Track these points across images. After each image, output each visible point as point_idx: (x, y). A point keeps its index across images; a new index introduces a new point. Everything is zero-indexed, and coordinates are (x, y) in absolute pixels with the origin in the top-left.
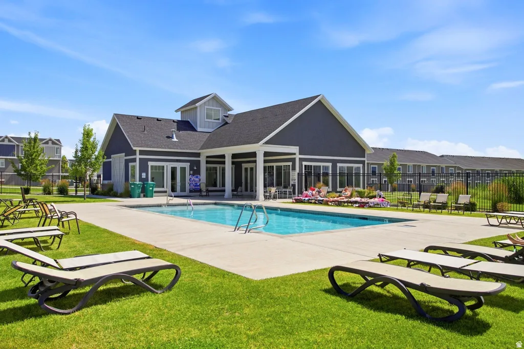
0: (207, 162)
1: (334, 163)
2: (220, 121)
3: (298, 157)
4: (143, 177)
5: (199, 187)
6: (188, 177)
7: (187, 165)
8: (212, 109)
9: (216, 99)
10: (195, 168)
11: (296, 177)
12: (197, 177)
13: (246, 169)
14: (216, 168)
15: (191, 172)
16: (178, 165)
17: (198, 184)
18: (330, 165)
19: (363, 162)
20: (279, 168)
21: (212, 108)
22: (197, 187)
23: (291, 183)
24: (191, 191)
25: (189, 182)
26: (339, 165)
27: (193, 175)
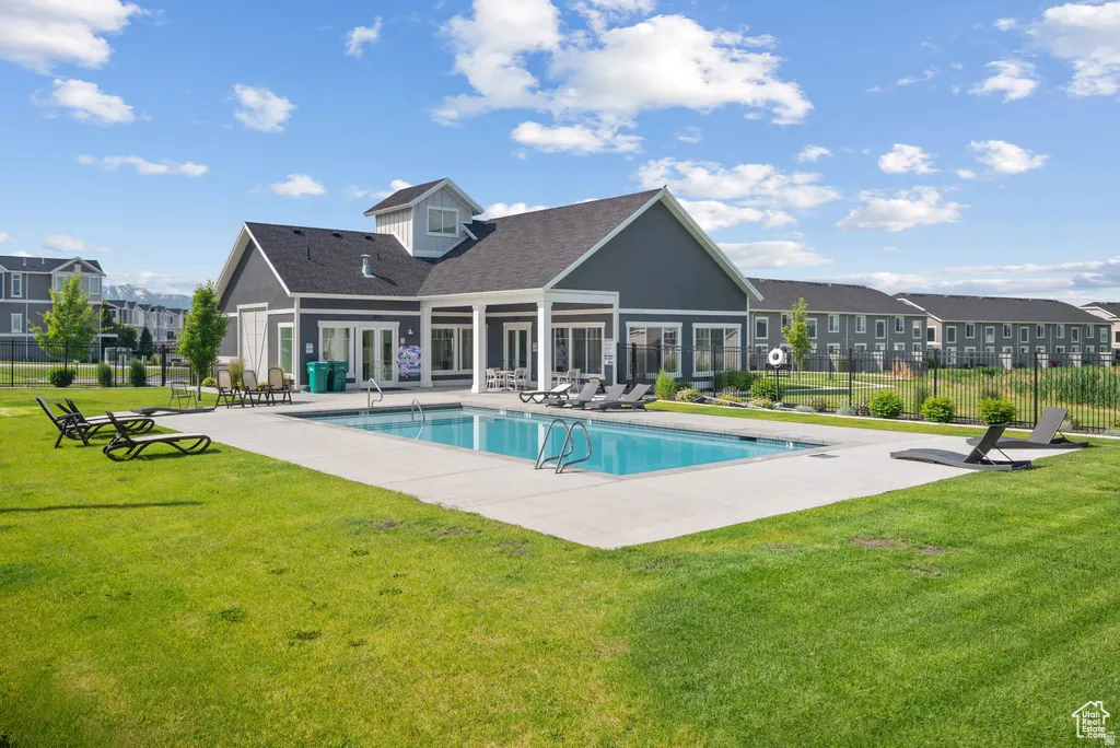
0: (435, 320)
1: (687, 322)
2: (457, 235)
3: (616, 312)
4: (307, 352)
5: (417, 370)
6: (395, 349)
7: (394, 327)
8: (440, 212)
9: (449, 192)
10: (410, 333)
11: (613, 351)
12: (414, 351)
13: (512, 333)
14: (452, 331)
15: (403, 340)
16: (378, 328)
17: (416, 364)
18: (679, 326)
19: (742, 320)
20: (579, 333)
21: (439, 209)
22: (413, 371)
23: (605, 362)
24: (401, 379)
25: (398, 359)
26: (696, 326)
27: (407, 345)
